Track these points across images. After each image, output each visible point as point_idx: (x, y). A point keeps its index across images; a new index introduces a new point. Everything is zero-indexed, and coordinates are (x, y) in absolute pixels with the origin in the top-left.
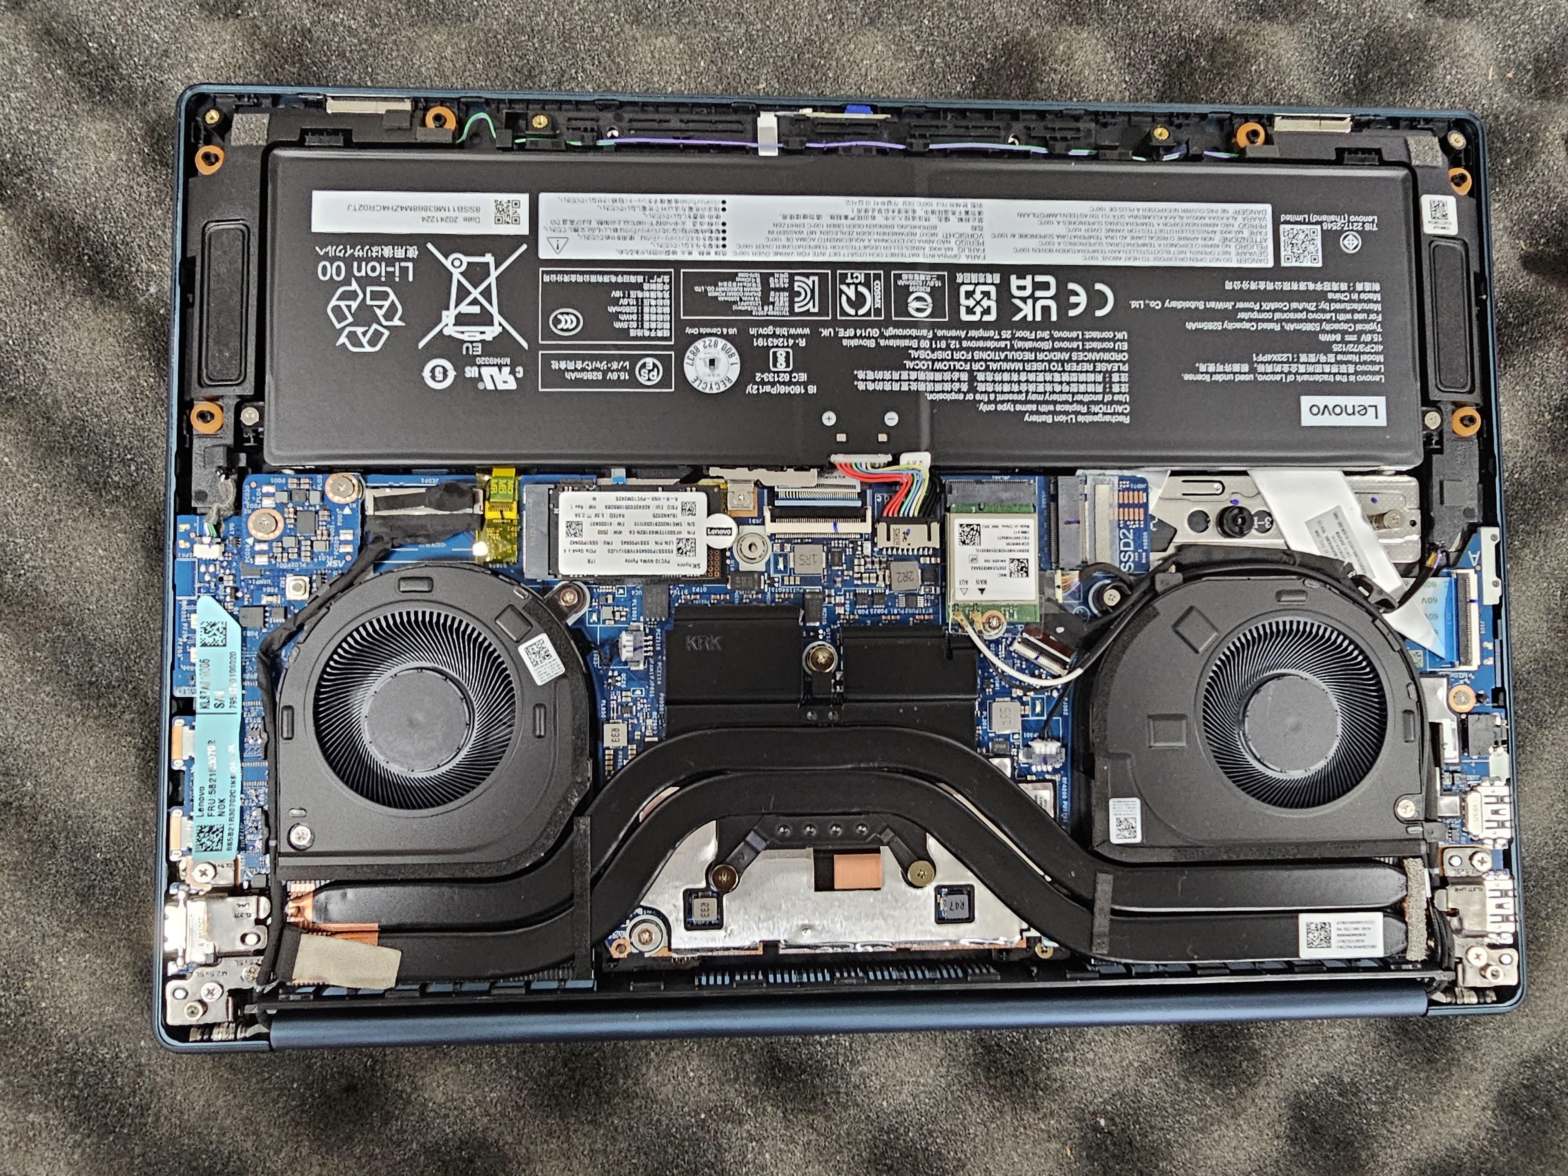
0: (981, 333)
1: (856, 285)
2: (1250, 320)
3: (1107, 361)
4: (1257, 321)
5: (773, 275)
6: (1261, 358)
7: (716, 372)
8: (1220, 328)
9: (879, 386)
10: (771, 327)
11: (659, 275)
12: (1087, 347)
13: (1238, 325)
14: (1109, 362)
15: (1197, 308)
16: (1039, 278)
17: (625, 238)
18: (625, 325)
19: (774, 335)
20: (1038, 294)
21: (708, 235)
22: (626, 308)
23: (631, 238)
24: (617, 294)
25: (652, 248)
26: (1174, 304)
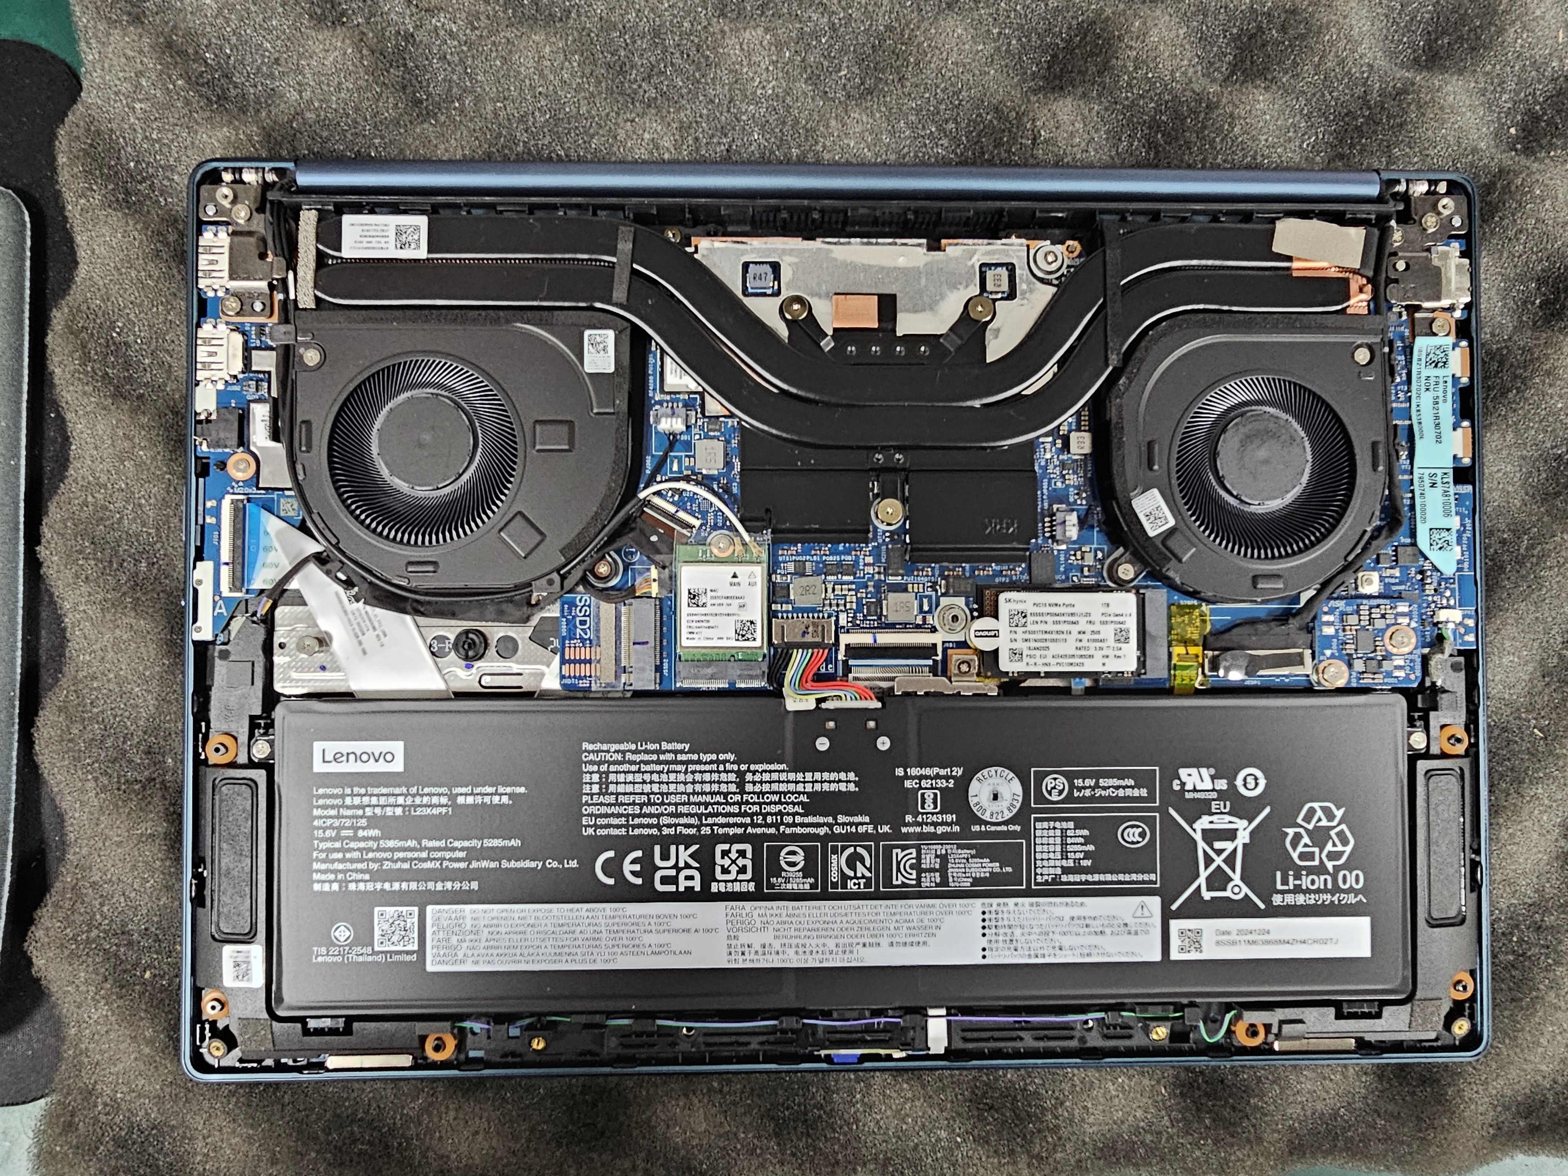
0: (731, 831)
1: (856, 877)
2: (454, 849)
3: (605, 805)
4: (446, 849)
5: (937, 885)
6: (444, 810)
7: (991, 788)
8: (485, 841)
9: (834, 776)
10: (939, 832)
11: (1046, 883)
12: (623, 819)
13: (466, 844)
14: (601, 804)
15: (509, 860)
16: (672, 888)
17: (1079, 918)
18: (1079, 832)
19: (935, 824)
20: (673, 872)
21: (999, 924)
22: (1078, 848)
23: (1073, 918)
24: (1087, 863)
25: (1053, 909)
26: (533, 864)
